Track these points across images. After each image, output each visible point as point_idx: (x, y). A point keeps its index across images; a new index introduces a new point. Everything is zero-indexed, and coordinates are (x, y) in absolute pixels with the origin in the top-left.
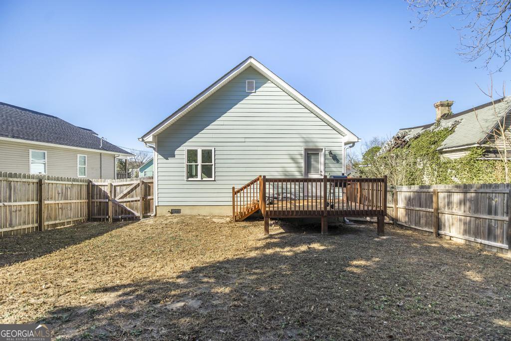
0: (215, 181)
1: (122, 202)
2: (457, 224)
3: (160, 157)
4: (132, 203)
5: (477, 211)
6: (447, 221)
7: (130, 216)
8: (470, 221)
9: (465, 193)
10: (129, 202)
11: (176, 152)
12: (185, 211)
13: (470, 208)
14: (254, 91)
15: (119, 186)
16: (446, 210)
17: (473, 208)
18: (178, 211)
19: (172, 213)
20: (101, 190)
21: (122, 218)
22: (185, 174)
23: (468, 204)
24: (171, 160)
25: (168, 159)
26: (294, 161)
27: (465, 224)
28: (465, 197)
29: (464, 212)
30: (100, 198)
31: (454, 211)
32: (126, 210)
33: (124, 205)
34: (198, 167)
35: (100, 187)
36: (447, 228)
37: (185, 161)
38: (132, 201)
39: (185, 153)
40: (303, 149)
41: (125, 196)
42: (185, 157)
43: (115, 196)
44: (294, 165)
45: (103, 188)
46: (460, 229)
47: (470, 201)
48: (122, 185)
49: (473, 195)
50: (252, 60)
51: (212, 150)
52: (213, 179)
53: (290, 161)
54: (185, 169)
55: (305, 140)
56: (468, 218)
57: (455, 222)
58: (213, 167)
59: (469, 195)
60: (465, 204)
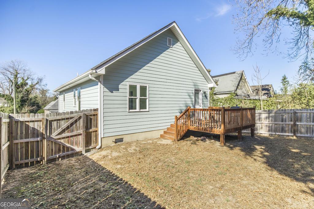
0: (149, 111)
1: (60, 139)
2: (264, 128)
3: (106, 90)
4: (72, 138)
5: (275, 121)
6: (258, 127)
7: (70, 152)
8: (272, 126)
9: (269, 113)
10: (68, 137)
11: (120, 86)
12: (126, 139)
13: (272, 120)
14: (171, 46)
15: (55, 120)
16: (258, 122)
17: (273, 120)
18: (121, 140)
19: (116, 142)
20: (27, 127)
21: (59, 157)
22: (128, 106)
23: (270, 119)
24: (115, 93)
25: (113, 92)
26: (190, 97)
27: (269, 127)
28: (269, 115)
29: (269, 122)
30: (27, 137)
31: (262, 122)
32: (64, 147)
33: (62, 141)
34: (137, 100)
35: (27, 123)
36: (258, 130)
37: (128, 94)
38: (71, 136)
39: (128, 87)
40: (194, 89)
41: (63, 131)
42: (128, 91)
43: (51, 133)
44: (189, 100)
45: (31, 125)
46: (266, 129)
47: (272, 117)
48: (59, 120)
49: (273, 114)
50: (174, 24)
51: (146, 87)
52: (147, 110)
53: (188, 97)
54: (127, 102)
55: (195, 84)
56: (271, 125)
57: (263, 127)
58: (147, 100)
59: (271, 115)
60: (269, 118)
